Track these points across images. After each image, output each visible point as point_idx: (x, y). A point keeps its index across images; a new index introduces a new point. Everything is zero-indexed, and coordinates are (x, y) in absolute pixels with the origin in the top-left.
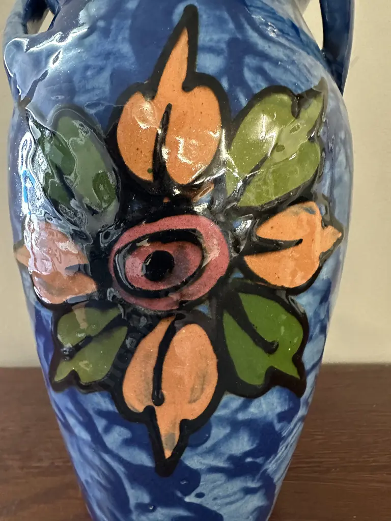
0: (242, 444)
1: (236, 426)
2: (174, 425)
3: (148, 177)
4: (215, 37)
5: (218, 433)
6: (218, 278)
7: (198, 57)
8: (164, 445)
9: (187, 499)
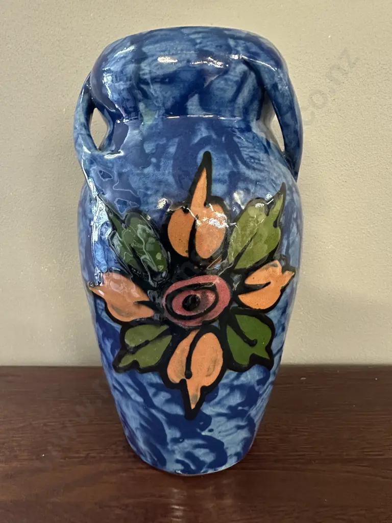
0: (236, 399)
1: (232, 388)
2: (197, 390)
3: (185, 255)
4: (222, 172)
5: (222, 393)
6: (224, 307)
7: (212, 186)
8: (191, 402)
9: (203, 433)
